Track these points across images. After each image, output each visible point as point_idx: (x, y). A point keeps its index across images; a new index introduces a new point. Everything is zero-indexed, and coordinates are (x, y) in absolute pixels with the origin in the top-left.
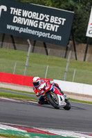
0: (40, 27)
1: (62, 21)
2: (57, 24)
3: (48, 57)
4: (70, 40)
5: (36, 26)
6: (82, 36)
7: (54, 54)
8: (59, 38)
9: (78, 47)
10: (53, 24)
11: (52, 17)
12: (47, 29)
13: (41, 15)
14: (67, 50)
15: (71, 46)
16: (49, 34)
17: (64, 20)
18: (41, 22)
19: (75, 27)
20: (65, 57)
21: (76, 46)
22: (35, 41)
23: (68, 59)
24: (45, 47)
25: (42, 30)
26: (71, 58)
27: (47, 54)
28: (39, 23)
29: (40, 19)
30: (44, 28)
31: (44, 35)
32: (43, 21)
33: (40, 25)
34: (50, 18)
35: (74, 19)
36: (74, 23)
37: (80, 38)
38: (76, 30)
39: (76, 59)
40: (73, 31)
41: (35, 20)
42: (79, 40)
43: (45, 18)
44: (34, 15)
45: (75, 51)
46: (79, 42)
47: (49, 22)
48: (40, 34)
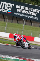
0: (29, 14)
2: (36, 12)
5: (27, 13)
7: (35, 26)
8: (37, 18)
13: (29, 8)
16: (33, 17)
17: (39, 10)
18: (29, 12)
22: (27, 20)
24: (31, 22)
27: (32, 26)
29: (29, 10)
30: (31, 14)
31: (31, 17)
33: (29, 13)
34: (33, 10)
41: (27, 10)
43: (31, 10)
44: (26, 8)
48: (29, 17)
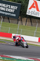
0: (6, 10)
1: (16, 8)
2: (14, 9)
3: (10, 24)
4: (19, 16)
5: (5, 10)
6: (25, 14)
7: (12, 22)
8: (15, 15)
9: (23, 19)
10: (12, 9)
11: (12, 6)
12: (10, 11)
13: (7, 5)
14: (18, 21)
15: (20, 19)
16: (10, 14)
17: (17, 7)
18: (7, 8)
19: (22, 10)
20: (17, 24)
21: (22, 19)
22: (4, 17)
23: (19, 25)
24: (9, 19)
25: (7, 12)
26: (20, 24)
27: (9, 22)
28: (6, 9)
29: (6, 7)
30: (8, 11)
31: (8, 14)
32: (8, 8)
34: (11, 6)
35: (21, 7)
36: (21, 9)
37: (24, 15)
38: (22, 12)
39: (22, 24)
40: (21, 12)
42: (23, 16)
43: (9, 7)
44: (4, 5)
45: (22, 21)
46: (23, 17)
47: (10, 8)
48: (6, 14)
